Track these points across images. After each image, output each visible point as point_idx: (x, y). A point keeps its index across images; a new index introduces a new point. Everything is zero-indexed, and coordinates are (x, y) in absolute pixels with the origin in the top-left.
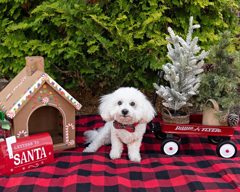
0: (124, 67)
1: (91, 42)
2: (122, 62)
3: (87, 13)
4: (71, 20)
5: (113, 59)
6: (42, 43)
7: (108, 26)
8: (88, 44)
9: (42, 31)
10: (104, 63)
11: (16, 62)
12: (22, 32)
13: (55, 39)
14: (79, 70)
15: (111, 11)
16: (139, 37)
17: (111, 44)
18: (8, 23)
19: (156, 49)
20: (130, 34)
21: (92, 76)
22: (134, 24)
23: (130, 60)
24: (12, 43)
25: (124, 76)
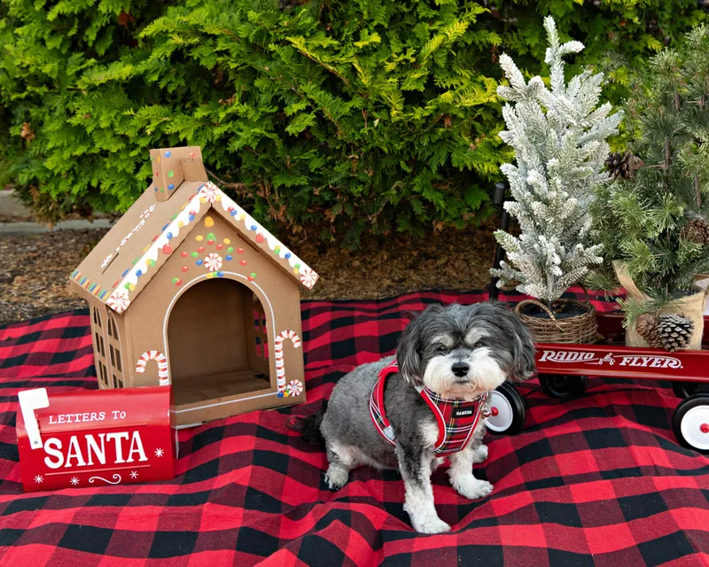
0: (383, 166)
1: (294, 106)
2: (377, 153)
3: (281, 33)
4: (241, 51)
5: (354, 145)
6: (173, 112)
7: (333, 64)
8: (289, 111)
9: (169, 83)
10: (329, 158)
11: (108, 166)
12: (120, 87)
13: (206, 99)
14: (270, 180)
15: (343, 24)
16: (413, 88)
17: (346, 109)
18: (84, 66)
19: (461, 115)
20: (391, 80)
21: (303, 193)
22: (398, 55)
23: (398, 146)
24: (95, 116)
25: (387, 189)
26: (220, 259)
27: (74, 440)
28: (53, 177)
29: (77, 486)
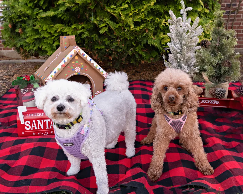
0: (127, 43)
1: (102, 25)
2: (126, 39)
5: (119, 37)
6: (65, 26)
7: (114, 13)
8: (100, 26)
9: (64, 17)
10: (112, 41)
11: (45, 41)
12: (50, 18)
13: (75, 23)
15: (117, 2)
16: (137, 21)
17: (117, 26)
18: (39, 12)
20: (131, 18)
21: (103, 51)
22: (133, 11)
23: (132, 38)
24: (42, 27)
25: (128, 50)
26: (79, 69)
27: (34, 121)
28: (28, 44)
29: (35, 135)
